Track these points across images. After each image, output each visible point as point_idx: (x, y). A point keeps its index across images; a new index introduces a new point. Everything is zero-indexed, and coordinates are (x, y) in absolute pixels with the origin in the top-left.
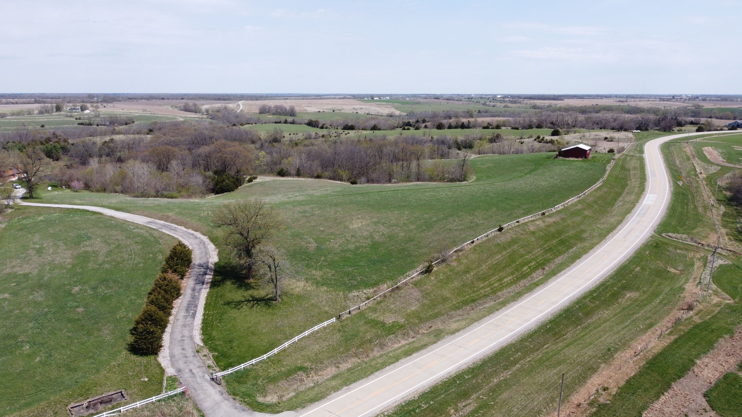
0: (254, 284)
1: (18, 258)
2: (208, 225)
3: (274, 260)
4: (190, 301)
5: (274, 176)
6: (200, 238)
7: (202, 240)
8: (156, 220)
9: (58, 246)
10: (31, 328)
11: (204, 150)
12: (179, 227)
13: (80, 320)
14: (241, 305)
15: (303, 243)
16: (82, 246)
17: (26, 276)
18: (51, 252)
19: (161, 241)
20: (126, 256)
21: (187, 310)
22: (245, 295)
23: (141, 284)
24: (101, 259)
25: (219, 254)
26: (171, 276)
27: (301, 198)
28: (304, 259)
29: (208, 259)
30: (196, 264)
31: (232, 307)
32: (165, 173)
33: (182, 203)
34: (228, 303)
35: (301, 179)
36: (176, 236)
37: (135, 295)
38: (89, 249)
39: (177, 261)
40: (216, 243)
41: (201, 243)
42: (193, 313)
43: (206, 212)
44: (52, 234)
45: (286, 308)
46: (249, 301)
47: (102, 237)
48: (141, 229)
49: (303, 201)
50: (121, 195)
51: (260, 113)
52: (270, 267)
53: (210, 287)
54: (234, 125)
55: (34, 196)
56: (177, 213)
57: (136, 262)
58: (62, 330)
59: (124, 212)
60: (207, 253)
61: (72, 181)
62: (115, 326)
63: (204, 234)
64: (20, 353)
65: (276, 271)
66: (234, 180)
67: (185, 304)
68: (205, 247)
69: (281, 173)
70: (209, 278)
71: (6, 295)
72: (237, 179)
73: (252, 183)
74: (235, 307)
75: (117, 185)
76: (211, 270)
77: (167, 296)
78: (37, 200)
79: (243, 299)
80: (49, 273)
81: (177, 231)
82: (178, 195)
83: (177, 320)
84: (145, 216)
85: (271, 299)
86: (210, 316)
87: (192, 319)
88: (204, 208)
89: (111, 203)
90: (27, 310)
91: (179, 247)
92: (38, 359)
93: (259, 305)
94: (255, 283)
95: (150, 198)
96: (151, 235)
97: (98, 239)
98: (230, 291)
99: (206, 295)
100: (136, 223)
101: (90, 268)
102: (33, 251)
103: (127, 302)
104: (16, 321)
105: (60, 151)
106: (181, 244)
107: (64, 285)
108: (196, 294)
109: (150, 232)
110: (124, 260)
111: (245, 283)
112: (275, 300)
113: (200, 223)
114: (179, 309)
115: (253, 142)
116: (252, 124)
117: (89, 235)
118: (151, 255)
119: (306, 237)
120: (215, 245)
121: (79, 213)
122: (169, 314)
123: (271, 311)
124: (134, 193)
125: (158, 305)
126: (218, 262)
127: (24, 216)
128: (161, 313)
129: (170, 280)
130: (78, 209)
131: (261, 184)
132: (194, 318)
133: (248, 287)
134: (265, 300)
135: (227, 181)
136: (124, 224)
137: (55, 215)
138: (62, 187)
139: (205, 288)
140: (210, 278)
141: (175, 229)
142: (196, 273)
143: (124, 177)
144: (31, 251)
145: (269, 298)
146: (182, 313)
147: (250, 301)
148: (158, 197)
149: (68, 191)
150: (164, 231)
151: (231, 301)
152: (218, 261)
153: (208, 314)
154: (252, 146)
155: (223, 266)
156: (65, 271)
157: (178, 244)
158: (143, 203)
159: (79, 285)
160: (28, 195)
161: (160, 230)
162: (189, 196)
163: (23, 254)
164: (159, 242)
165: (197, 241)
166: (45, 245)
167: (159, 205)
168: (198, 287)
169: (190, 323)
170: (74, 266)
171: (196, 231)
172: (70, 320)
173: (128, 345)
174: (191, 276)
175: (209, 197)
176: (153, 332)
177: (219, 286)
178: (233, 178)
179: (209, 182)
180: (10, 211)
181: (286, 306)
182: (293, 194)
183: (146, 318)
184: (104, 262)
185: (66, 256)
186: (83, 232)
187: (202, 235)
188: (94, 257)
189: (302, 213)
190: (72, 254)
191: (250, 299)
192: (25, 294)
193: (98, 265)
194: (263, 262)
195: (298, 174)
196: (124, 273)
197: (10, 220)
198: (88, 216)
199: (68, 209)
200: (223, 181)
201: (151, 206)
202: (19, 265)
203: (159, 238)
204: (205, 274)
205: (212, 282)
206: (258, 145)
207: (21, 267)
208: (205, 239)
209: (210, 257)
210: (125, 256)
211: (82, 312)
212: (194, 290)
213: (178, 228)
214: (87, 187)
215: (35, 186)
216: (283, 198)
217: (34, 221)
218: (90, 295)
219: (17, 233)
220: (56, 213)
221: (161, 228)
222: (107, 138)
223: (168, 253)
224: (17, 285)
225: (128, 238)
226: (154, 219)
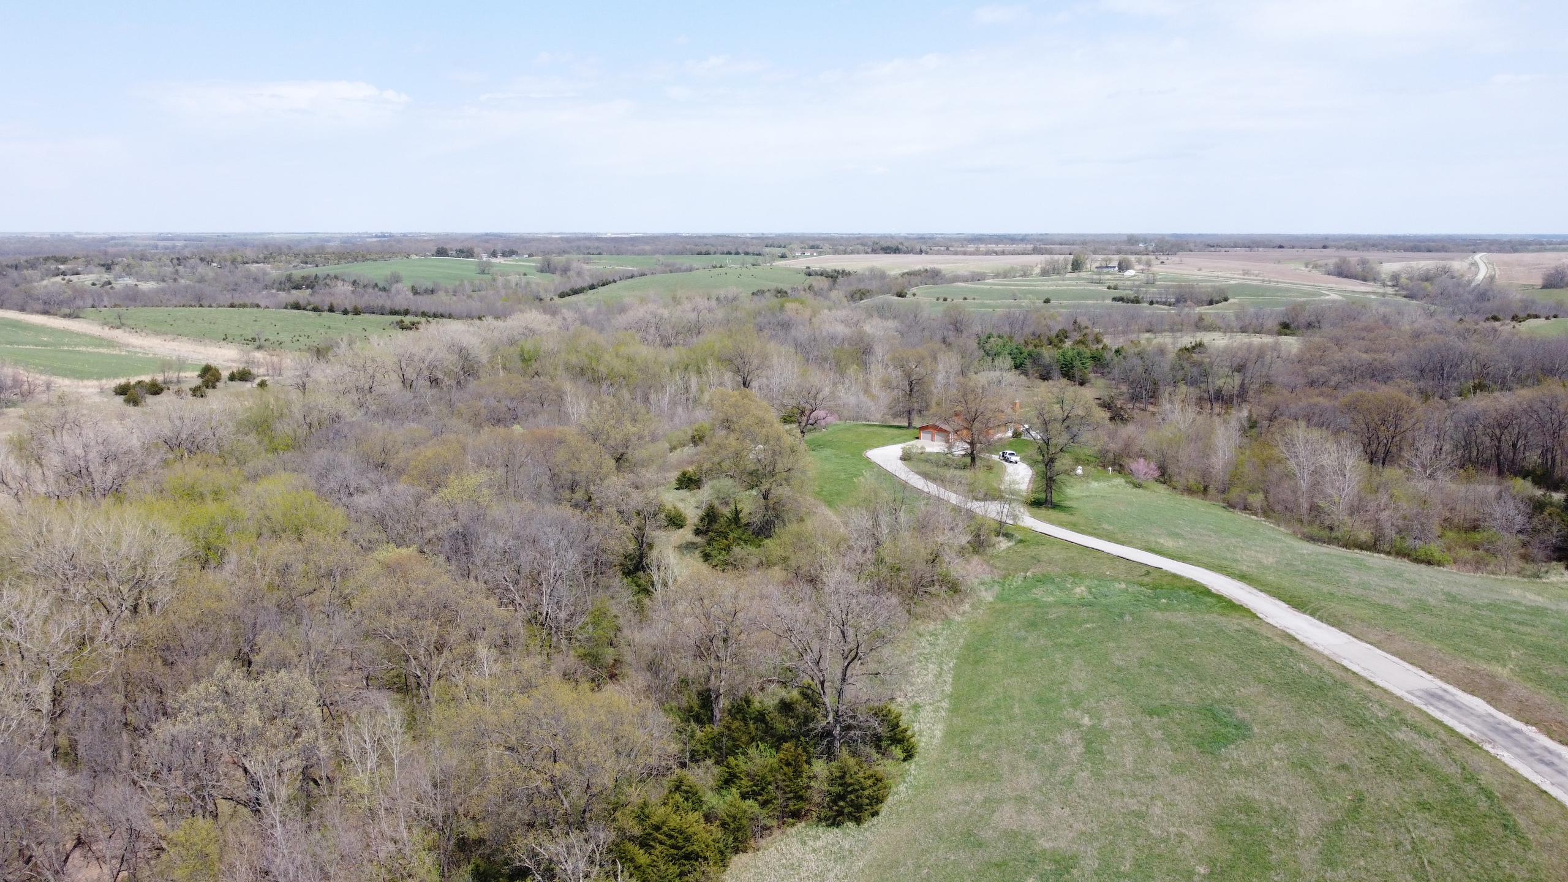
1: (1032, 759)
8: (1450, 688)
9: (1149, 742)
11: (1490, 403)
12: (1561, 750)
16: (1226, 765)
17: (1063, 869)
18: (1129, 764)
32: (1394, 474)
38: (1255, 792)
47: (1288, 738)
48: (1413, 727)
50: (1269, 524)
51: (1545, 287)
54: (1495, 319)
55: (1055, 499)
59: (1320, 619)
61: (1128, 456)
75: (1252, 492)
78: (1063, 516)
81: (1560, 772)
82: (1448, 557)
89: (1264, 566)
96: (1465, 771)
97: (1276, 747)
100: (1386, 692)
105: (1089, 363)
109: (1457, 755)
117: (1240, 713)
121: (1183, 593)
127: (1036, 572)
130: (1174, 575)
136: (1344, 685)
137: (1117, 585)
138: (1104, 467)
141: (1547, 756)
148: (1379, 550)
149: (1119, 481)
150: (1507, 757)
158: (1364, 586)
160: (1043, 496)
161: (1487, 747)
163: (1046, 741)
164: (1517, 826)
166: (1106, 723)
167: (1423, 606)
180: (1004, 544)
185: (1181, 804)
186: (1216, 694)
190: (1200, 802)
197: (1005, 577)
198: (1214, 617)
199: (1149, 570)
201: (1401, 606)
202: (1037, 797)
203: (1507, 799)
207: (1044, 810)
213: (1558, 755)
214: (1164, 476)
217: (1064, 598)
220: (1116, 577)
221: (1491, 742)
222: (1187, 340)
225: (1382, 766)
226: (1441, 678)
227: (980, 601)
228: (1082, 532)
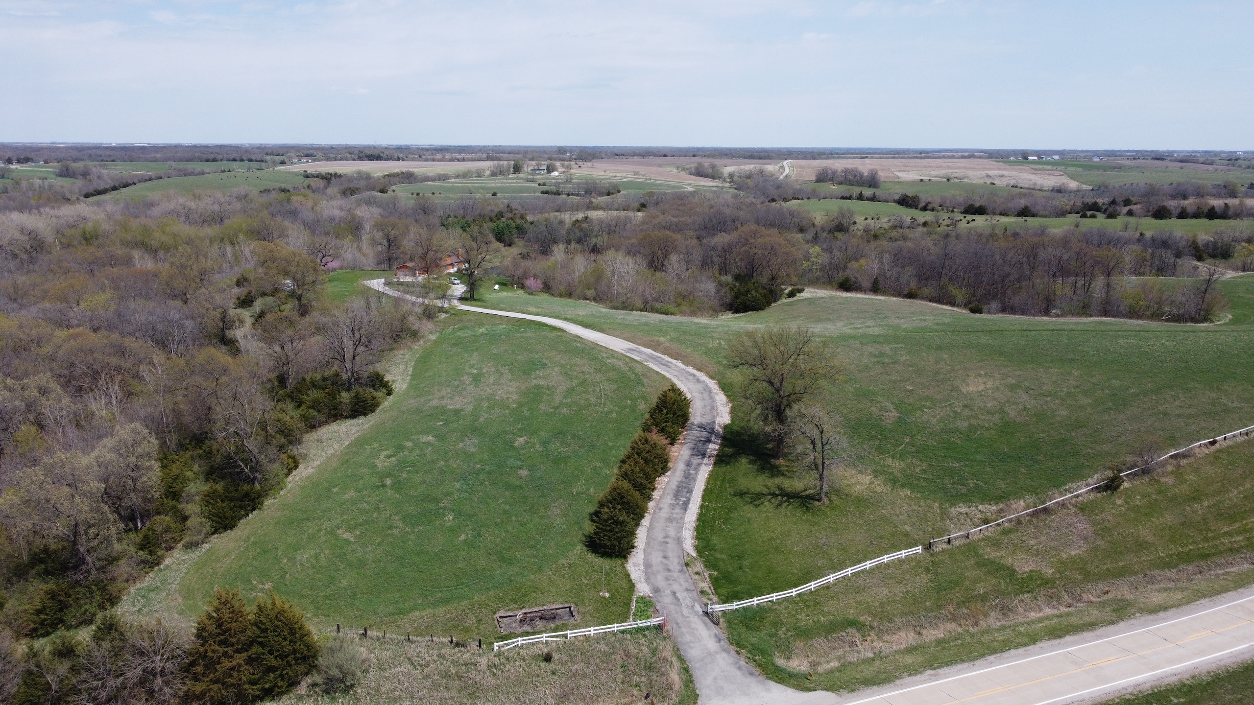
0: (786, 468)
1: (448, 386)
2: (720, 363)
3: (822, 433)
4: (681, 482)
5: (832, 289)
6: (704, 382)
7: (707, 386)
8: (640, 347)
9: (502, 374)
10: (458, 490)
11: (722, 239)
12: (674, 361)
13: (522, 489)
14: (762, 500)
15: (874, 408)
16: (533, 376)
17: (457, 412)
18: (491, 381)
19: (645, 380)
20: (593, 399)
21: (676, 496)
22: (769, 484)
23: (611, 444)
24: (558, 399)
25: (733, 412)
26: (655, 437)
27: (876, 331)
28: (875, 436)
29: (714, 417)
30: (696, 423)
31: (747, 502)
32: (659, 274)
33: (681, 323)
34: (741, 494)
35: (879, 297)
36: (668, 375)
37: (603, 460)
38: (543, 382)
39: (666, 414)
40: (729, 393)
41: (705, 390)
42: (684, 502)
43: (718, 342)
44: (495, 354)
45: (836, 516)
46: (774, 495)
47: (562, 366)
48: (617, 358)
49: (879, 336)
50: (593, 303)
51: (817, 181)
52: (813, 443)
53: (715, 464)
54: (773, 200)
55: (475, 297)
56: (672, 338)
57: (606, 409)
58: (497, 500)
59: (595, 330)
60: (713, 408)
61: (526, 278)
62: (570, 505)
63: (712, 377)
64: (440, 524)
65: (823, 452)
66: (764, 291)
67: (674, 485)
68: (711, 398)
69: (846, 286)
70: (713, 448)
71: (431, 437)
72: (771, 291)
73: (795, 298)
74: (751, 502)
75: (589, 289)
76: (718, 435)
77: (648, 469)
78: (479, 303)
79: (765, 491)
80: (487, 413)
81: (670, 367)
82: (676, 310)
83: (660, 509)
84: (624, 339)
85: (811, 497)
86: (711, 510)
87: (683, 511)
88: (714, 334)
89: (579, 315)
90: (454, 463)
91: (671, 394)
92: (463, 537)
93: (790, 504)
94: (787, 466)
95: (634, 312)
96: (631, 369)
97: (556, 369)
98: (745, 475)
99: (706, 476)
100: (612, 350)
101: (541, 411)
102: (468, 378)
103: (588, 470)
104: (440, 477)
105: (515, 231)
106: (674, 389)
107: (506, 433)
108: (692, 472)
109: (630, 365)
110: (590, 405)
111: (771, 465)
112: (818, 500)
113: (707, 359)
114: (664, 492)
115: (802, 230)
116: (802, 199)
117: (545, 361)
118: (629, 402)
119: (880, 399)
120: (728, 396)
121: (533, 326)
122: (649, 498)
123: (810, 518)
124: (611, 302)
125: (633, 480)
126: (729, 424)
127: (460, 325)
128: (637, 494)
129: (654, 444)
130: (531, 321)
131: (810, 301)
132: (686, 510)
133: (775, 471)
134: (801, 497)
135: (754, 292)
136: (594, 349)
137: (501, 326)
138: (513, 286)
139: (706, 464)
140: (715, 449)
141: (667, 363)
142: (694, 438)
143: (598, 275)
144: (466, 377)
145: (809, 495)
146: (669, 500)
147: (777, 495)
148: (646, 311)
149: (521, 292)
150: (651, 365)
151: (745, 490)
152: (730, 422)
153: (708, 506)
154: (800, 236)
155: (737, 432)
156: (507, 411)
157: (670, 388)
158: (623, 319)
159: (525, 435)
160: (468, 295)
161: (645, 363)
162: (693, 314)
163: (455, 380)
164: (643, 381)
165: (699, 386)
166: (484, 371)
167: (646, 324)
168: (696, 461)
169: (678, 516)
170: (520, 405)
171: (699, 370)
172: (509, 487)
173: (586, 536)
174: (686, 441)
175: (723, 317)
176: (623, 522)
177: (728, 463)
178: (764, 288)
179: (726, 292)
180: (443, 316)
181: (836, 513)
182: (862, 324)
183: (615, 500)
184: (561, 403)
185: (511, 389)
186: (536, 356)
187: (707, 378)
188: (548, 395)
189: (876, 356)
190: (519, 388)
191: (777, 492)
192: (454, 439)
193: (553, 408)
194: (803, 433)
195: (875, 289)
196: (588, 425)
197: (443, 329)
198: (545, 333)
199: (518, 320)
200: (748, 292)
201: (635, 324)
202: (449, 395)
203: (643, 375)
204: (708, 441)
205: (717, 456)
206: (809, 236)
207: (451, 398)
208: (712, 384)
209: (718, 414)
210: (591, 399)
211: (526, 476)
212: (688, 464)
213: (671, 363)
214: (547, 288)
215: (479, 282)
216: (844, 329)
217: (473, 333)
218: (539, 452)
219: (450, 348)
220: (502, 325)
221: (647, 361)
222: (580, 216)
223: (654, 401)
224: (445, 424)
225: (598, 371)
226: (638, 344)
227: (429, 340)
228: (489, 308)
